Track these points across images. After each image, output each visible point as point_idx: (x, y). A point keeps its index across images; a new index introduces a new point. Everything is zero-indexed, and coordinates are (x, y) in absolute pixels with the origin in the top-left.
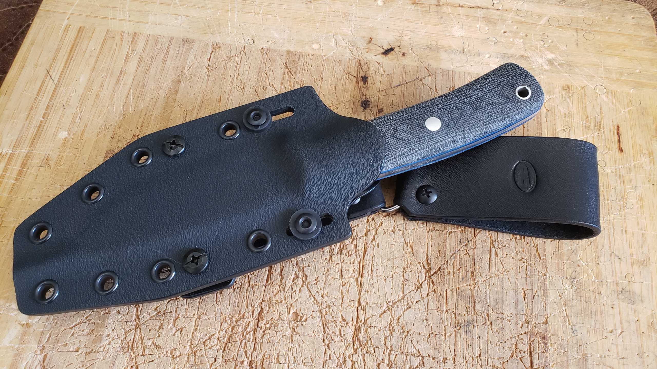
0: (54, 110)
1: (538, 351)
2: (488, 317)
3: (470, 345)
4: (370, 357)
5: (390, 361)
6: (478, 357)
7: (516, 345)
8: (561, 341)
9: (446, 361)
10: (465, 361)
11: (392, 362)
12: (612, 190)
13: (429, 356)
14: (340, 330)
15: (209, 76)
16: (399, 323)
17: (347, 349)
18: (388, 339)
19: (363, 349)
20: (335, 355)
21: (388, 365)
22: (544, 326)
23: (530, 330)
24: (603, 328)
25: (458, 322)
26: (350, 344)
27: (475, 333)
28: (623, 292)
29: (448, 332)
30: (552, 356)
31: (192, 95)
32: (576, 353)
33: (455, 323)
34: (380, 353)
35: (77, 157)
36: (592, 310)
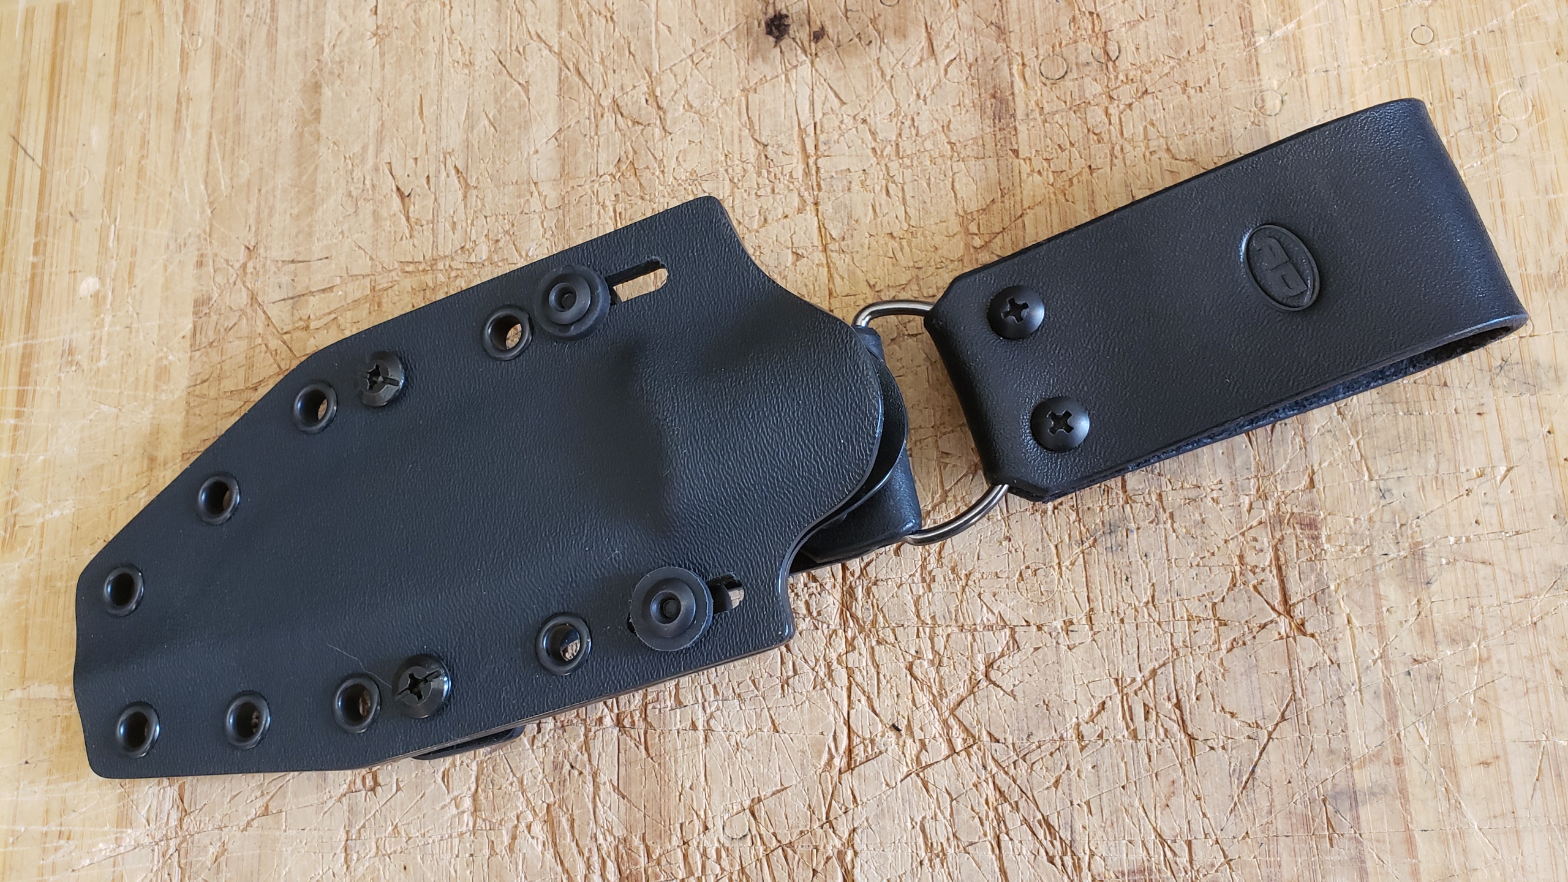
0: (55, 231)
1: (1298, 558)
2: (1162, 502)
3: (1124, 578)
4: (886, 651)
5: (935, 652)
6: (1148, 603)
7: (1241, 558)
8: (1352, 524)
9: (1070, 628)
10: (1116, 618)
11: (942, 653)
12: (1457, 102)
13: (1028, 624)
14: (807, 603)
15: (382, 54)
16: (943, 560)
17: (830, 644)
18: (924, 601)
19: (869, 637)
20: (806, 662)
21: (932, 662)
22: (1307, 497)
23: (1272, 514)
24: (1457, 469)
25: (1088, 529)
26: (835, 631)
27: (1134, 548)
28: (1506, 368)
29: (1066, 557)
30: (1333, 564)
31: (354, 114)
32: (1392, 546)
33: (1080, 532)
34: (910, 639)
35: (134, 330)
36: (1428, 432)
